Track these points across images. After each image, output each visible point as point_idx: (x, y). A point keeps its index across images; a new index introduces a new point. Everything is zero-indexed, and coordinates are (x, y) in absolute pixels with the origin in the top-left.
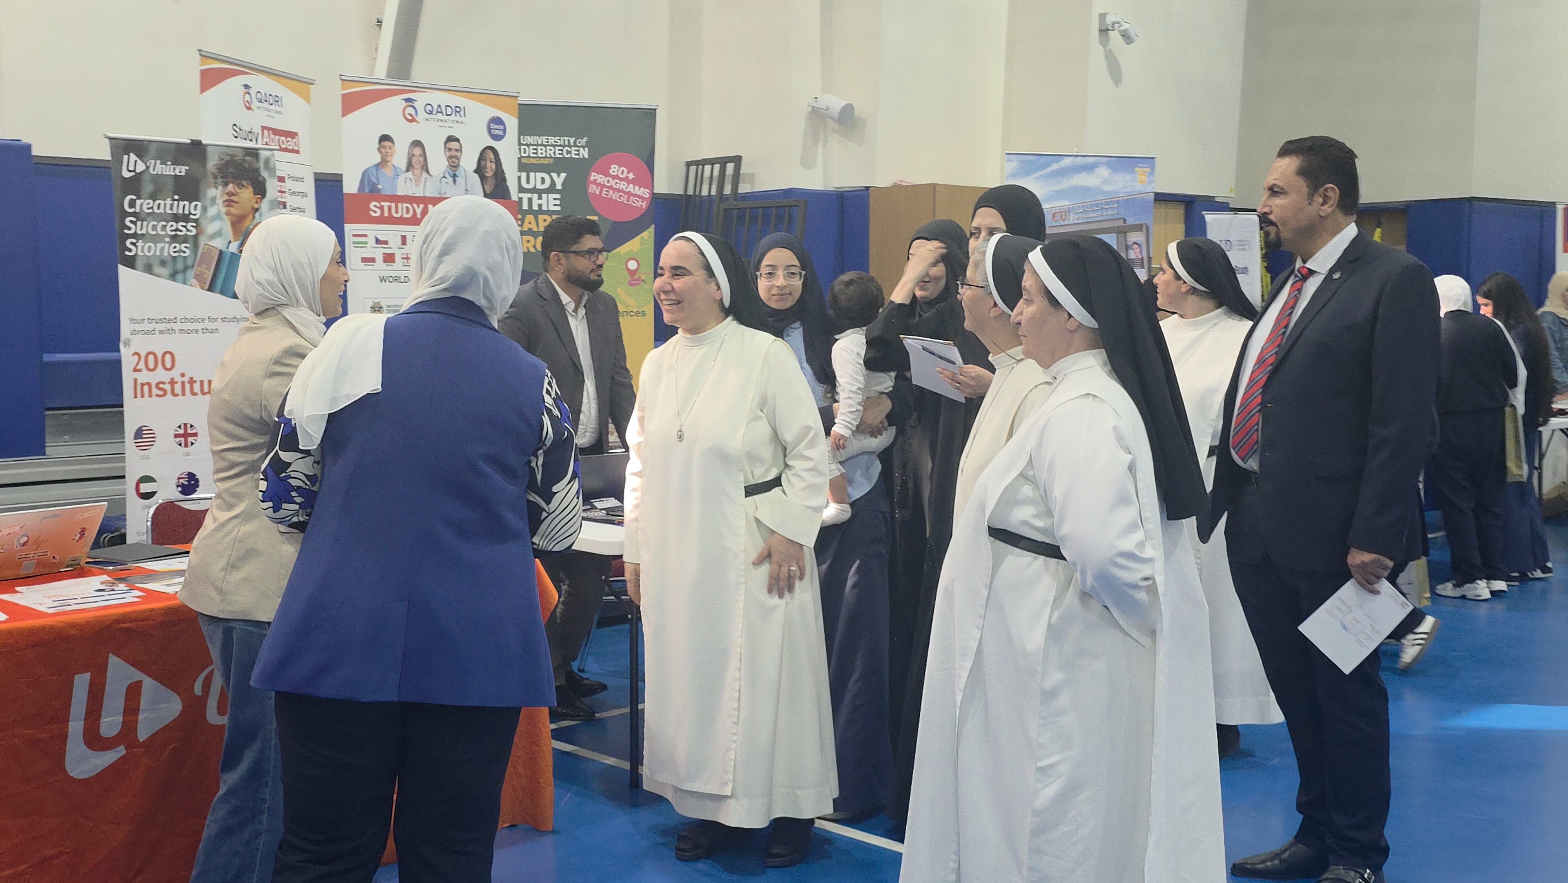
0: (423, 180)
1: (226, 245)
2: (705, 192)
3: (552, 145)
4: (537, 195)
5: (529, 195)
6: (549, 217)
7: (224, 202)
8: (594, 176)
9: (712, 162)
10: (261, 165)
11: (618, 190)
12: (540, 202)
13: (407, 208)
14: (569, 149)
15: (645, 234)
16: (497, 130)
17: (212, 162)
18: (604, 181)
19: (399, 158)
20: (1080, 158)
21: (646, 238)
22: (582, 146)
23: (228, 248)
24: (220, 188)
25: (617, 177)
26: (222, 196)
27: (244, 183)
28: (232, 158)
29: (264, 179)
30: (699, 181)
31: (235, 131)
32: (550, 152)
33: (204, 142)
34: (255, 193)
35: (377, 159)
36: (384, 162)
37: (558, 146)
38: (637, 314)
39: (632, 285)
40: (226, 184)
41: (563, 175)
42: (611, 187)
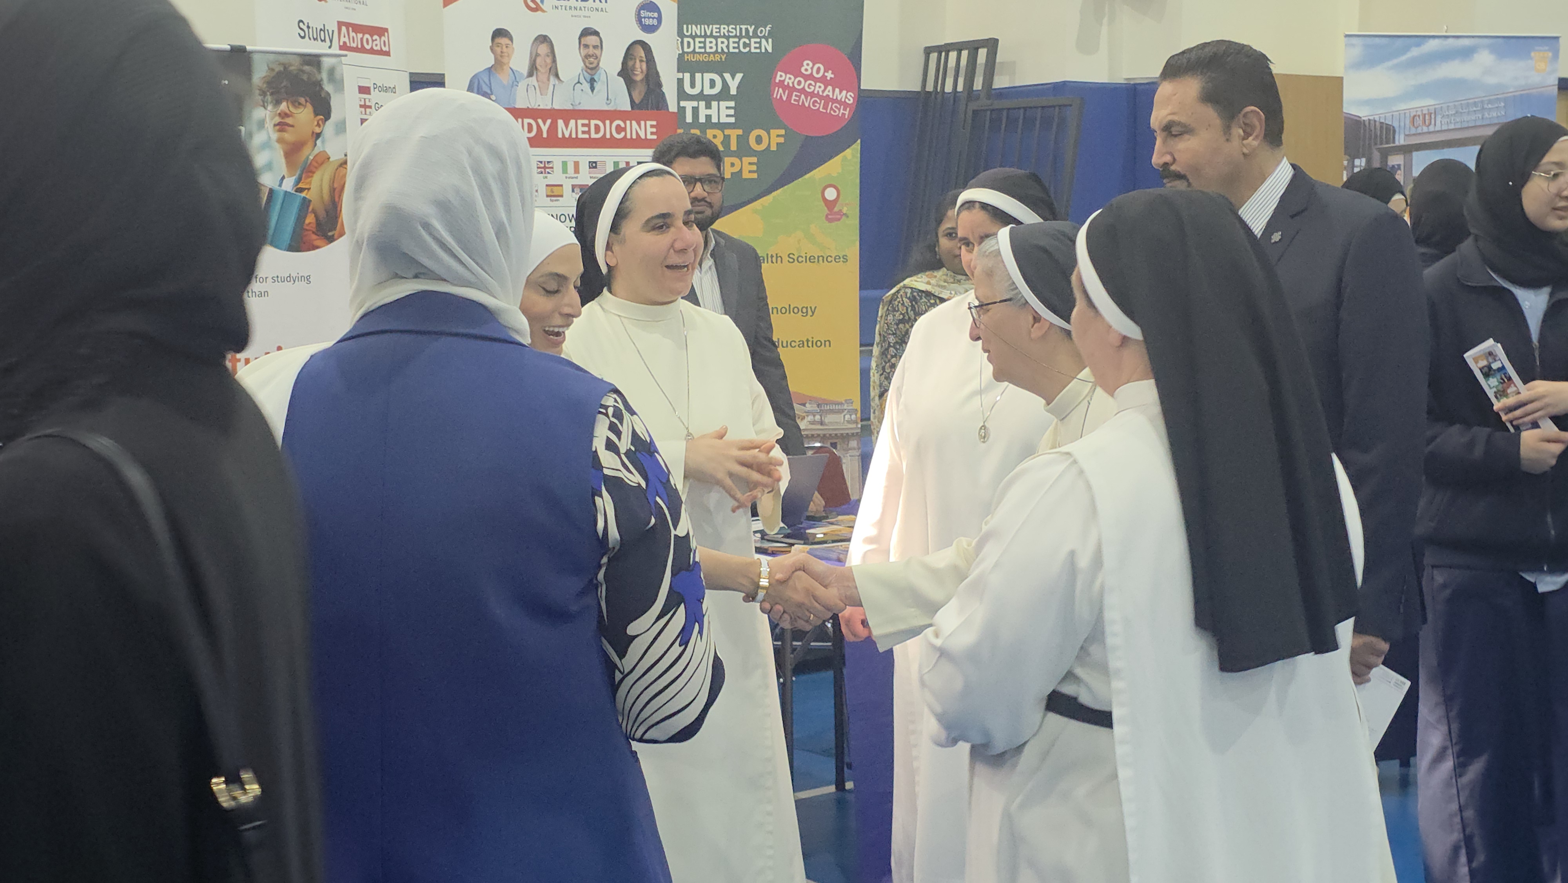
0: (551, 87)
1: (278, 183)
2: (948, 88)
3: (724, 36)
4: (704, 103)
5: (695, 104)
6: (720, 132)
7: (275, 125)
8: (780, 76)
9: (959, 47)
10: (324, 76)
11: (812, 94)
12: (708, 112)
13: (530, 125)
14: (747, 41)
15: (848, 152)
16: (650, 19)
17: (260, 73)
18: (793, 83)
19: (519, 60)
20: (1451, 40)
21: (849, 157)
22: (764, 37)
23: (280, 185)
24: (270, 107)
25: (810, 77)
26: (272, 119)
27: (302, 100)
28: (285, 68)
29: (329, 94)
30: (942, 71)
31: (301, 29)
32: (722, 45)
33: (248, 48)
34: (316, 114)
35: (490, 61)
36: (499, 63)
37: (733, 37)
38: (836, 259)
39: (830, 221)
40: (277, 103)
41: (739, 76)
42: (803, 91)
